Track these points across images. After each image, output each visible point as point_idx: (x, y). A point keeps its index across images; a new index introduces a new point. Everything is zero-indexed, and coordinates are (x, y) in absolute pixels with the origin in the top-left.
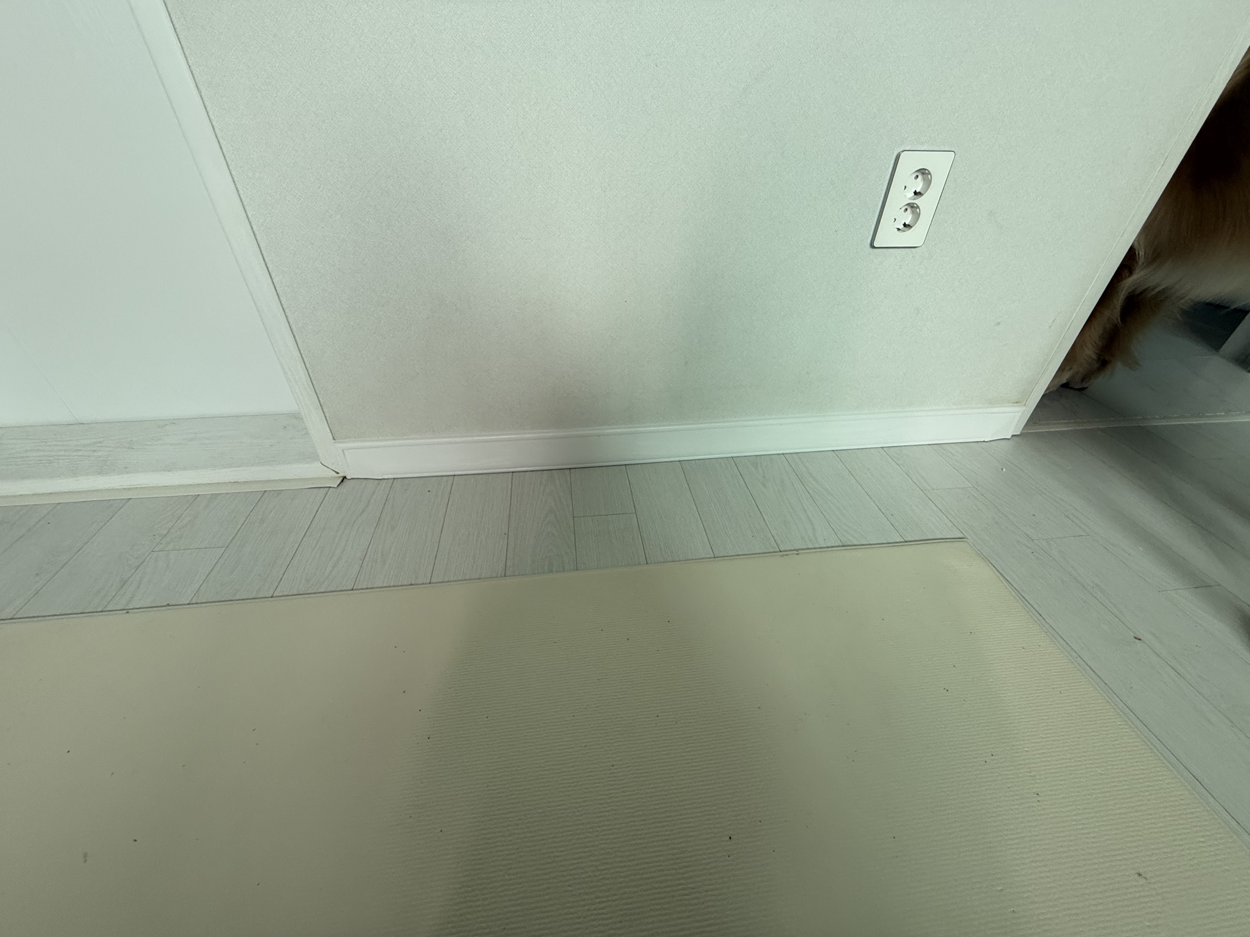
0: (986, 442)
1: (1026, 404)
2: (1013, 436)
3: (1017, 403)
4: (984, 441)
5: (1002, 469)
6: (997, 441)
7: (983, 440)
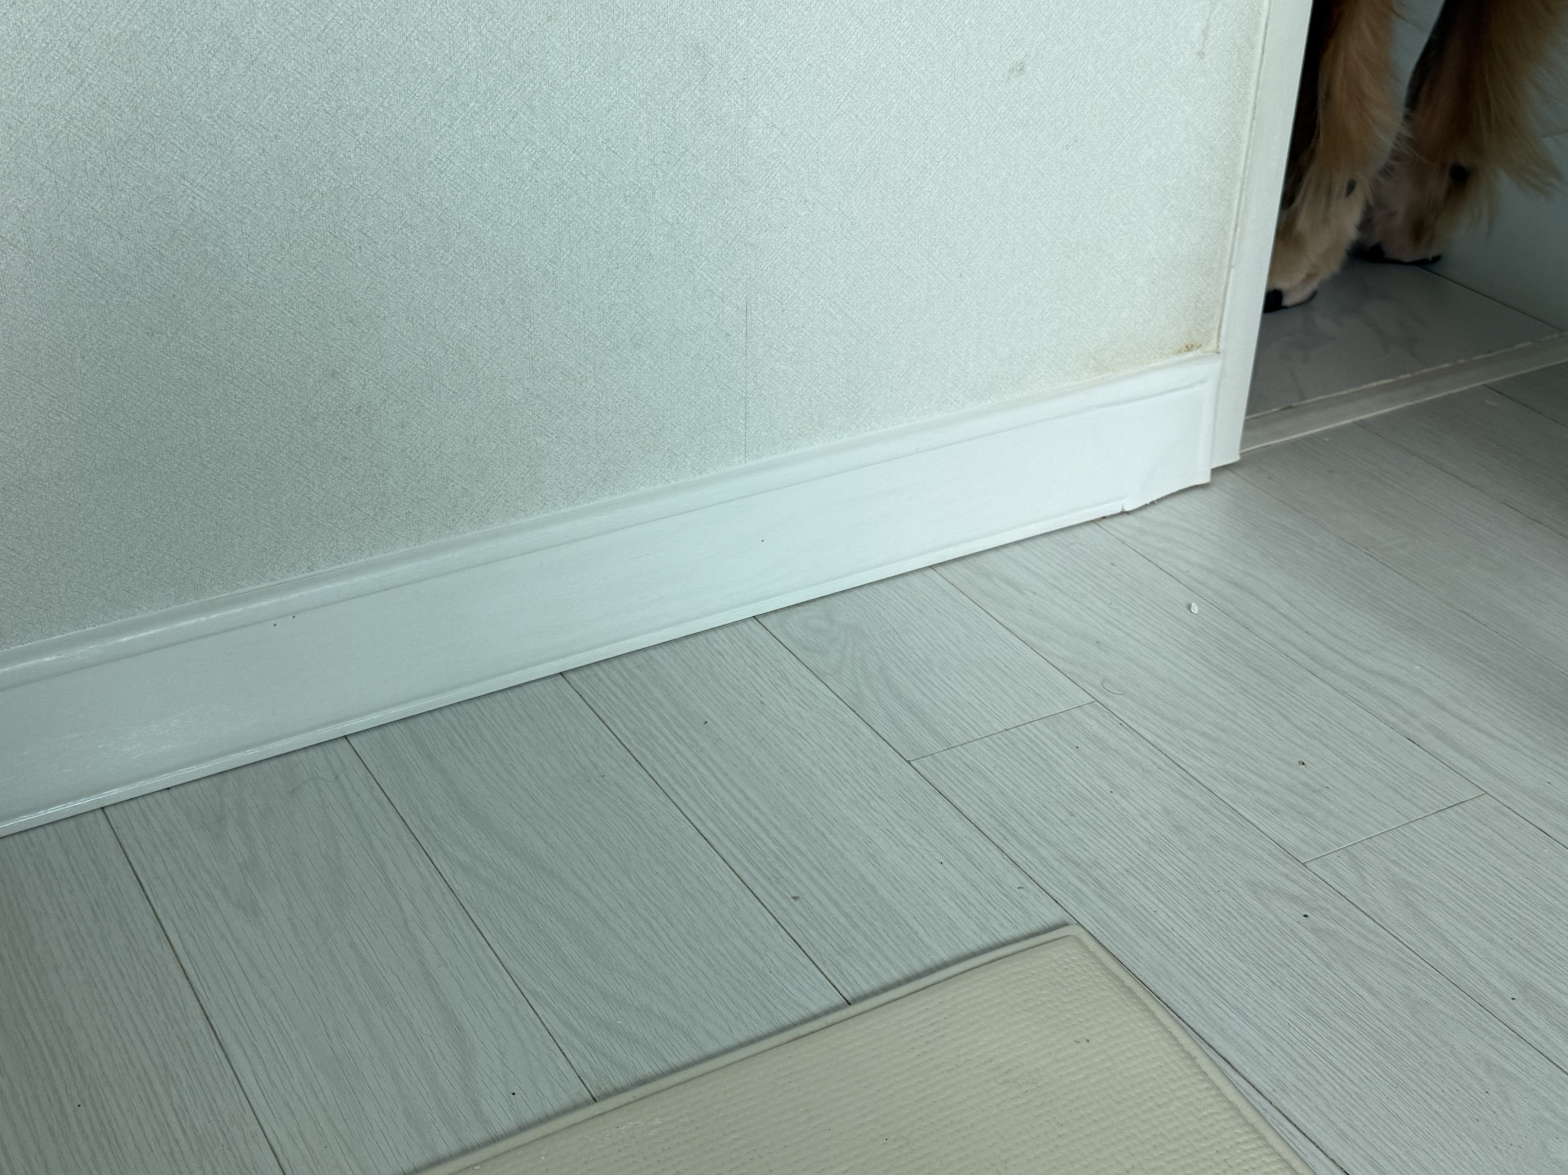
0: (1128, 513)
1: (1221, 347)
2: (1216, 471)
3: (1188, 349)
4: (1123, 513)
5: (1189, 607)
6: (1168, 502)
7: (1119, 510)
